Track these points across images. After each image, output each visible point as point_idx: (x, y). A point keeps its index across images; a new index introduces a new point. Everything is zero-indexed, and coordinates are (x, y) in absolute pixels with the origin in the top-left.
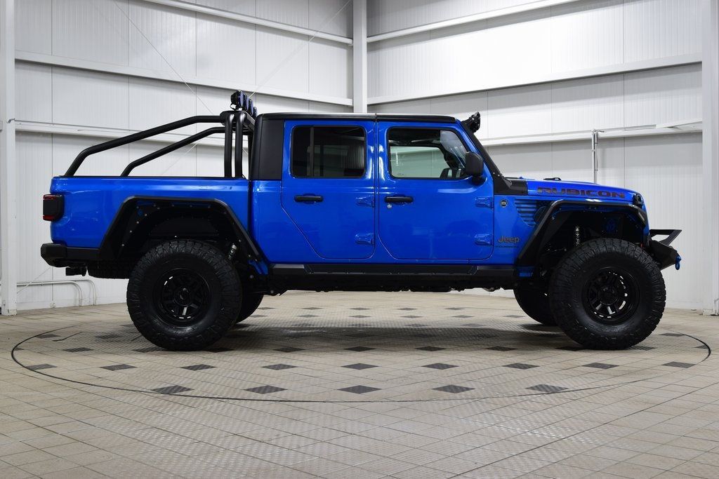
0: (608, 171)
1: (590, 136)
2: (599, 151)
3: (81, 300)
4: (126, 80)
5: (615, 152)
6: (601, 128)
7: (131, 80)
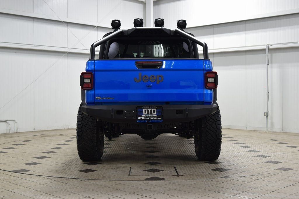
0: (274, 65)
1: (265, 47)
2: (269, 55)
3: (9, 130)
4: (32, 20)
5: (277, 56)
6: (271, 43)
7: (35, 20)
